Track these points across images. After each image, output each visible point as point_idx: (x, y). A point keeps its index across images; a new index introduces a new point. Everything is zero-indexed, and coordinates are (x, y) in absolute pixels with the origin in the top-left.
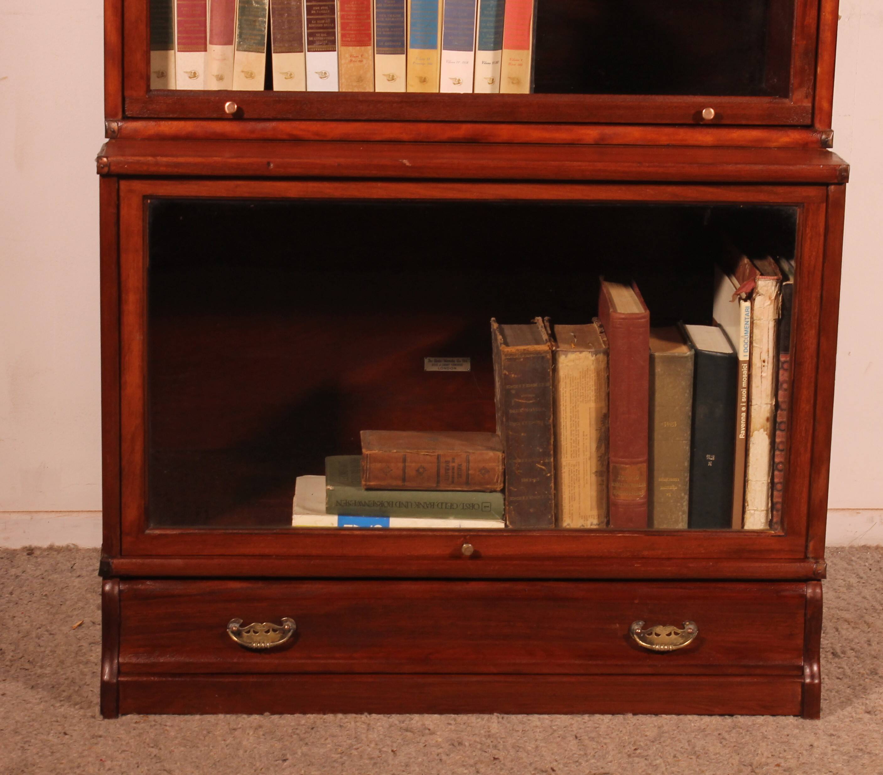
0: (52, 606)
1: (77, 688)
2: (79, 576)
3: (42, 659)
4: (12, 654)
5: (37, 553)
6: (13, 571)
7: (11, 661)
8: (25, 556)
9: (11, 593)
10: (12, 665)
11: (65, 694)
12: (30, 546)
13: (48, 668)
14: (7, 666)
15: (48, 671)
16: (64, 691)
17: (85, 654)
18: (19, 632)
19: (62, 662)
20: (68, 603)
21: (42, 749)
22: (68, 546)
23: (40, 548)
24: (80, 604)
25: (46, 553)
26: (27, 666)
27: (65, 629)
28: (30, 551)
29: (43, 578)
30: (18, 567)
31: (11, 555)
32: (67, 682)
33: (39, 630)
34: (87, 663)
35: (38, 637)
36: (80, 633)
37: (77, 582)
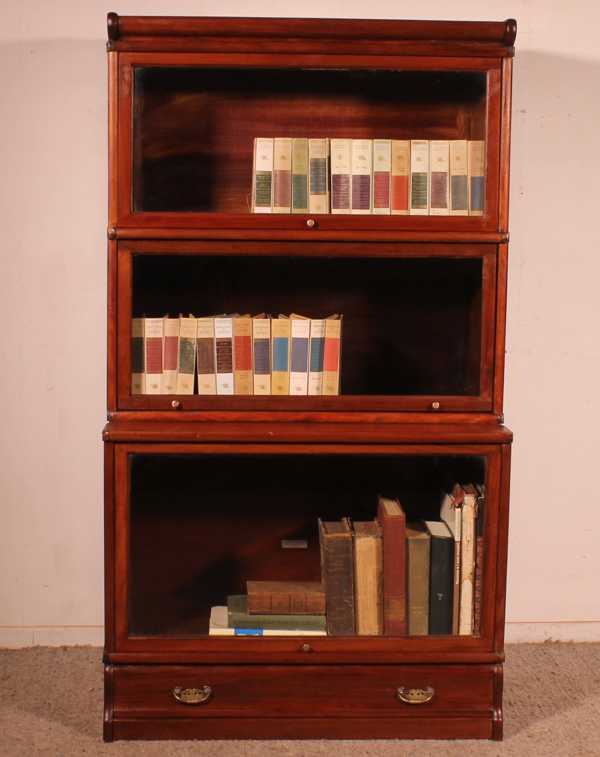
0: (77, 679)
1: (90, 726)
2: (92, 662)
3: (71, 709)
4: (55, 706)
5: (69, 649)
6: (55, 660)
7: (54, 710)
8: (62, 651)
9: (54, 672)
10: (54, 713)
11: (84, 728)
12: (65, 646)
13: (75, 714)
14: (52, 712)
15: (74, 715)
16: (83, 727)
17: (95, 706)
18: (58, 694)
19: (82, 711)
20: (85, 677)
22: (86, 645)
23: (70, 647)
24: (92, 678)
25: (73, 649)
26: (63, 713)
27: (84, 692)
28: (65, 648)
29: (72, 664)
30: (58, 657)
31: (54, 650)
32: (85, 722)
33: (70, 693)
34: (96, 711)
35: (69, 697)
36: (92, 694)
37: (90, 666)
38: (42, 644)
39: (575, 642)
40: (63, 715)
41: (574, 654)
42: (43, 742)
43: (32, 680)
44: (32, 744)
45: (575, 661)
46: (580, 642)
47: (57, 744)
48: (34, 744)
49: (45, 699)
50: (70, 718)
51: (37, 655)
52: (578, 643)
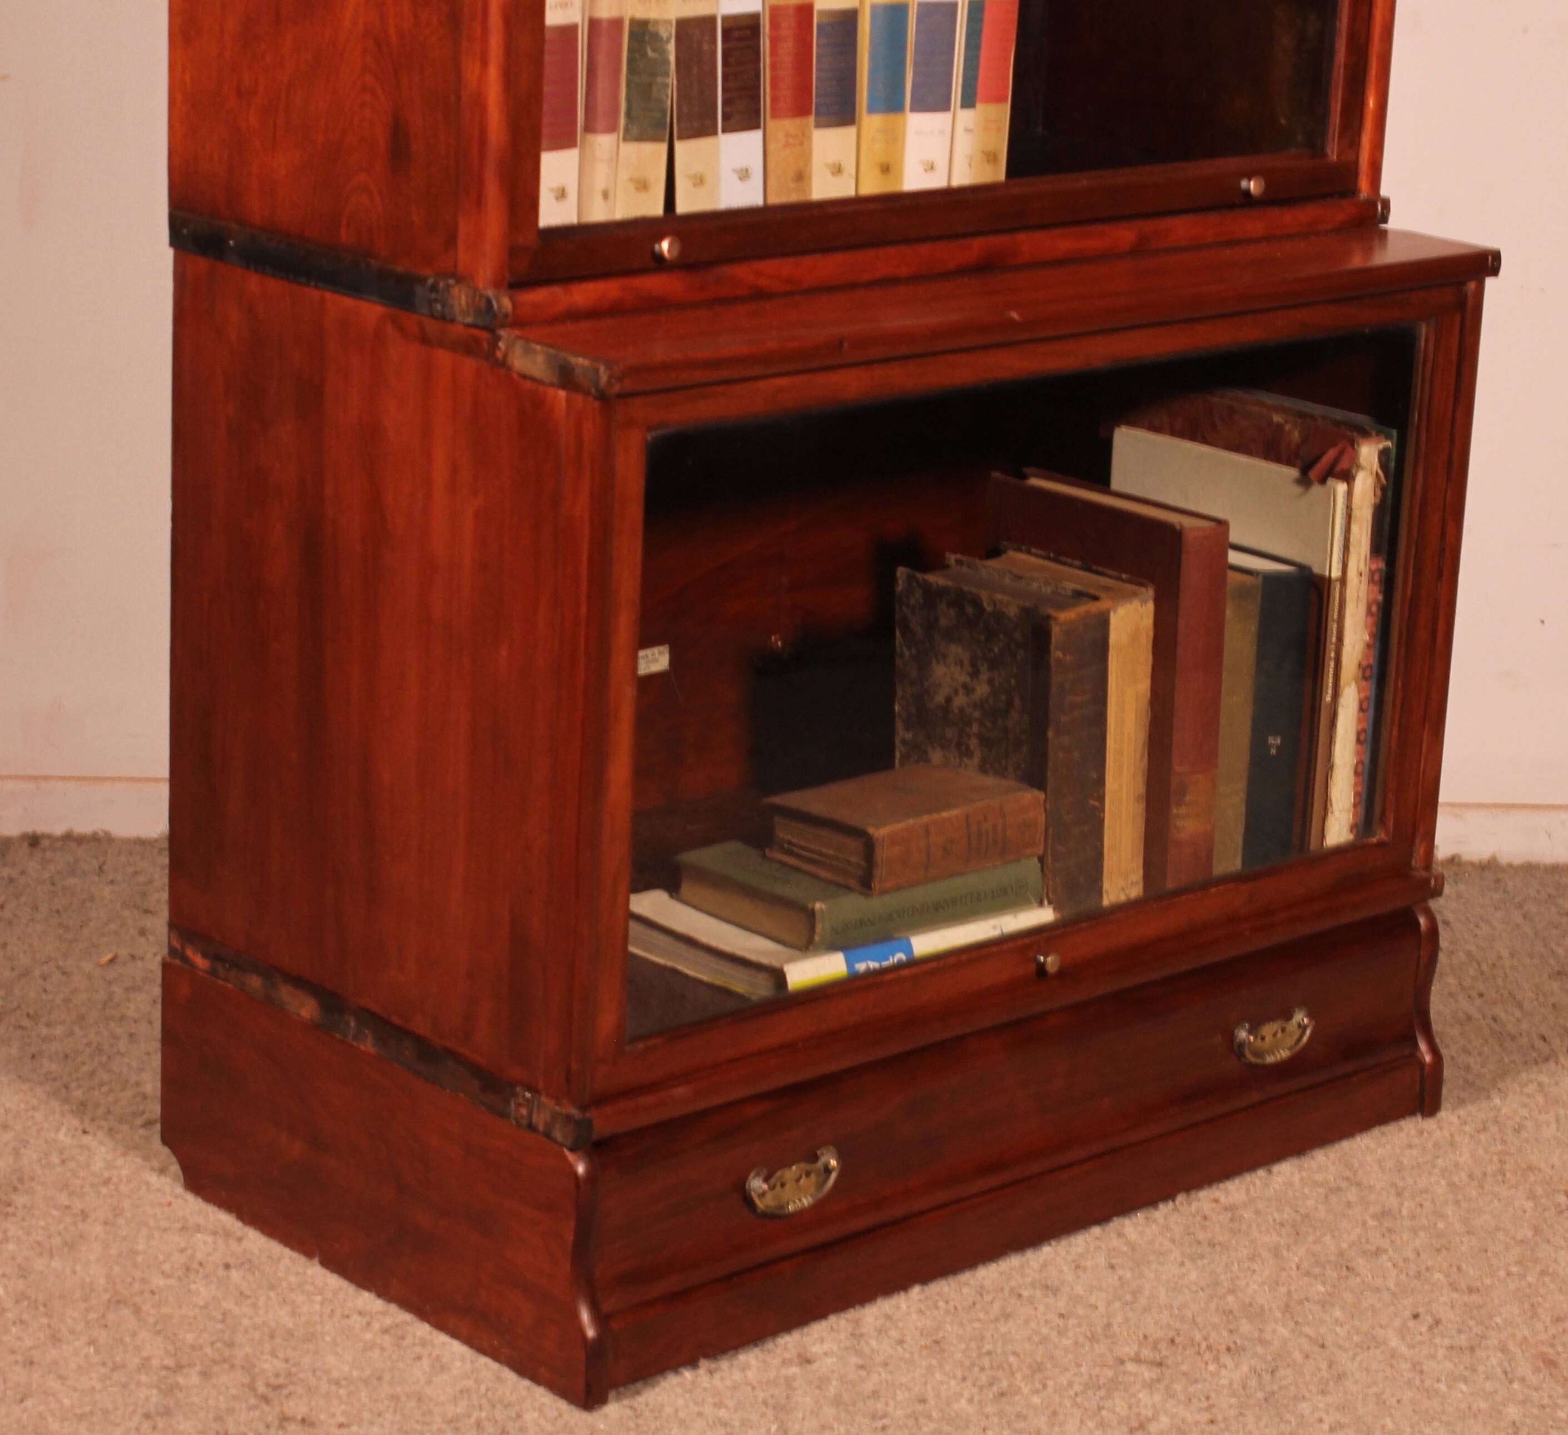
0: (67, 929)
1: (104, 1059)
2: (112, 882)
3: (50, 1013)
5: (45, 843)
6: (5, 872)
8: (24, 847)
9: (2, 907)
11: (85, 1069)
12: (34, 832)
13: (60, 1027)
15: (58, 1031)
16: (83, 1063)
18: (13, 969)
19: (82, 1018)
20: (94, 923)
21: (47, 1155)
22: (95, 833)
23: (50, 837)
24: (113, 927)
25: (59, 844)
27: (87, 966)
28: (34, 841)
29: (53, 884)
30: (14, 864)
31: (3, 846)
33: (46, 967)
34: (122, 1018)
35: (45, 978)
36: (111, 974)
37: (107, 892)
39: (1504, 860)
40: (24, 1028)
41: (1497, 896)
45: (1499, 914)
46: (1517, 861)
47: (8, 1111)
50: (48, 1039)
52: (1510, 866)
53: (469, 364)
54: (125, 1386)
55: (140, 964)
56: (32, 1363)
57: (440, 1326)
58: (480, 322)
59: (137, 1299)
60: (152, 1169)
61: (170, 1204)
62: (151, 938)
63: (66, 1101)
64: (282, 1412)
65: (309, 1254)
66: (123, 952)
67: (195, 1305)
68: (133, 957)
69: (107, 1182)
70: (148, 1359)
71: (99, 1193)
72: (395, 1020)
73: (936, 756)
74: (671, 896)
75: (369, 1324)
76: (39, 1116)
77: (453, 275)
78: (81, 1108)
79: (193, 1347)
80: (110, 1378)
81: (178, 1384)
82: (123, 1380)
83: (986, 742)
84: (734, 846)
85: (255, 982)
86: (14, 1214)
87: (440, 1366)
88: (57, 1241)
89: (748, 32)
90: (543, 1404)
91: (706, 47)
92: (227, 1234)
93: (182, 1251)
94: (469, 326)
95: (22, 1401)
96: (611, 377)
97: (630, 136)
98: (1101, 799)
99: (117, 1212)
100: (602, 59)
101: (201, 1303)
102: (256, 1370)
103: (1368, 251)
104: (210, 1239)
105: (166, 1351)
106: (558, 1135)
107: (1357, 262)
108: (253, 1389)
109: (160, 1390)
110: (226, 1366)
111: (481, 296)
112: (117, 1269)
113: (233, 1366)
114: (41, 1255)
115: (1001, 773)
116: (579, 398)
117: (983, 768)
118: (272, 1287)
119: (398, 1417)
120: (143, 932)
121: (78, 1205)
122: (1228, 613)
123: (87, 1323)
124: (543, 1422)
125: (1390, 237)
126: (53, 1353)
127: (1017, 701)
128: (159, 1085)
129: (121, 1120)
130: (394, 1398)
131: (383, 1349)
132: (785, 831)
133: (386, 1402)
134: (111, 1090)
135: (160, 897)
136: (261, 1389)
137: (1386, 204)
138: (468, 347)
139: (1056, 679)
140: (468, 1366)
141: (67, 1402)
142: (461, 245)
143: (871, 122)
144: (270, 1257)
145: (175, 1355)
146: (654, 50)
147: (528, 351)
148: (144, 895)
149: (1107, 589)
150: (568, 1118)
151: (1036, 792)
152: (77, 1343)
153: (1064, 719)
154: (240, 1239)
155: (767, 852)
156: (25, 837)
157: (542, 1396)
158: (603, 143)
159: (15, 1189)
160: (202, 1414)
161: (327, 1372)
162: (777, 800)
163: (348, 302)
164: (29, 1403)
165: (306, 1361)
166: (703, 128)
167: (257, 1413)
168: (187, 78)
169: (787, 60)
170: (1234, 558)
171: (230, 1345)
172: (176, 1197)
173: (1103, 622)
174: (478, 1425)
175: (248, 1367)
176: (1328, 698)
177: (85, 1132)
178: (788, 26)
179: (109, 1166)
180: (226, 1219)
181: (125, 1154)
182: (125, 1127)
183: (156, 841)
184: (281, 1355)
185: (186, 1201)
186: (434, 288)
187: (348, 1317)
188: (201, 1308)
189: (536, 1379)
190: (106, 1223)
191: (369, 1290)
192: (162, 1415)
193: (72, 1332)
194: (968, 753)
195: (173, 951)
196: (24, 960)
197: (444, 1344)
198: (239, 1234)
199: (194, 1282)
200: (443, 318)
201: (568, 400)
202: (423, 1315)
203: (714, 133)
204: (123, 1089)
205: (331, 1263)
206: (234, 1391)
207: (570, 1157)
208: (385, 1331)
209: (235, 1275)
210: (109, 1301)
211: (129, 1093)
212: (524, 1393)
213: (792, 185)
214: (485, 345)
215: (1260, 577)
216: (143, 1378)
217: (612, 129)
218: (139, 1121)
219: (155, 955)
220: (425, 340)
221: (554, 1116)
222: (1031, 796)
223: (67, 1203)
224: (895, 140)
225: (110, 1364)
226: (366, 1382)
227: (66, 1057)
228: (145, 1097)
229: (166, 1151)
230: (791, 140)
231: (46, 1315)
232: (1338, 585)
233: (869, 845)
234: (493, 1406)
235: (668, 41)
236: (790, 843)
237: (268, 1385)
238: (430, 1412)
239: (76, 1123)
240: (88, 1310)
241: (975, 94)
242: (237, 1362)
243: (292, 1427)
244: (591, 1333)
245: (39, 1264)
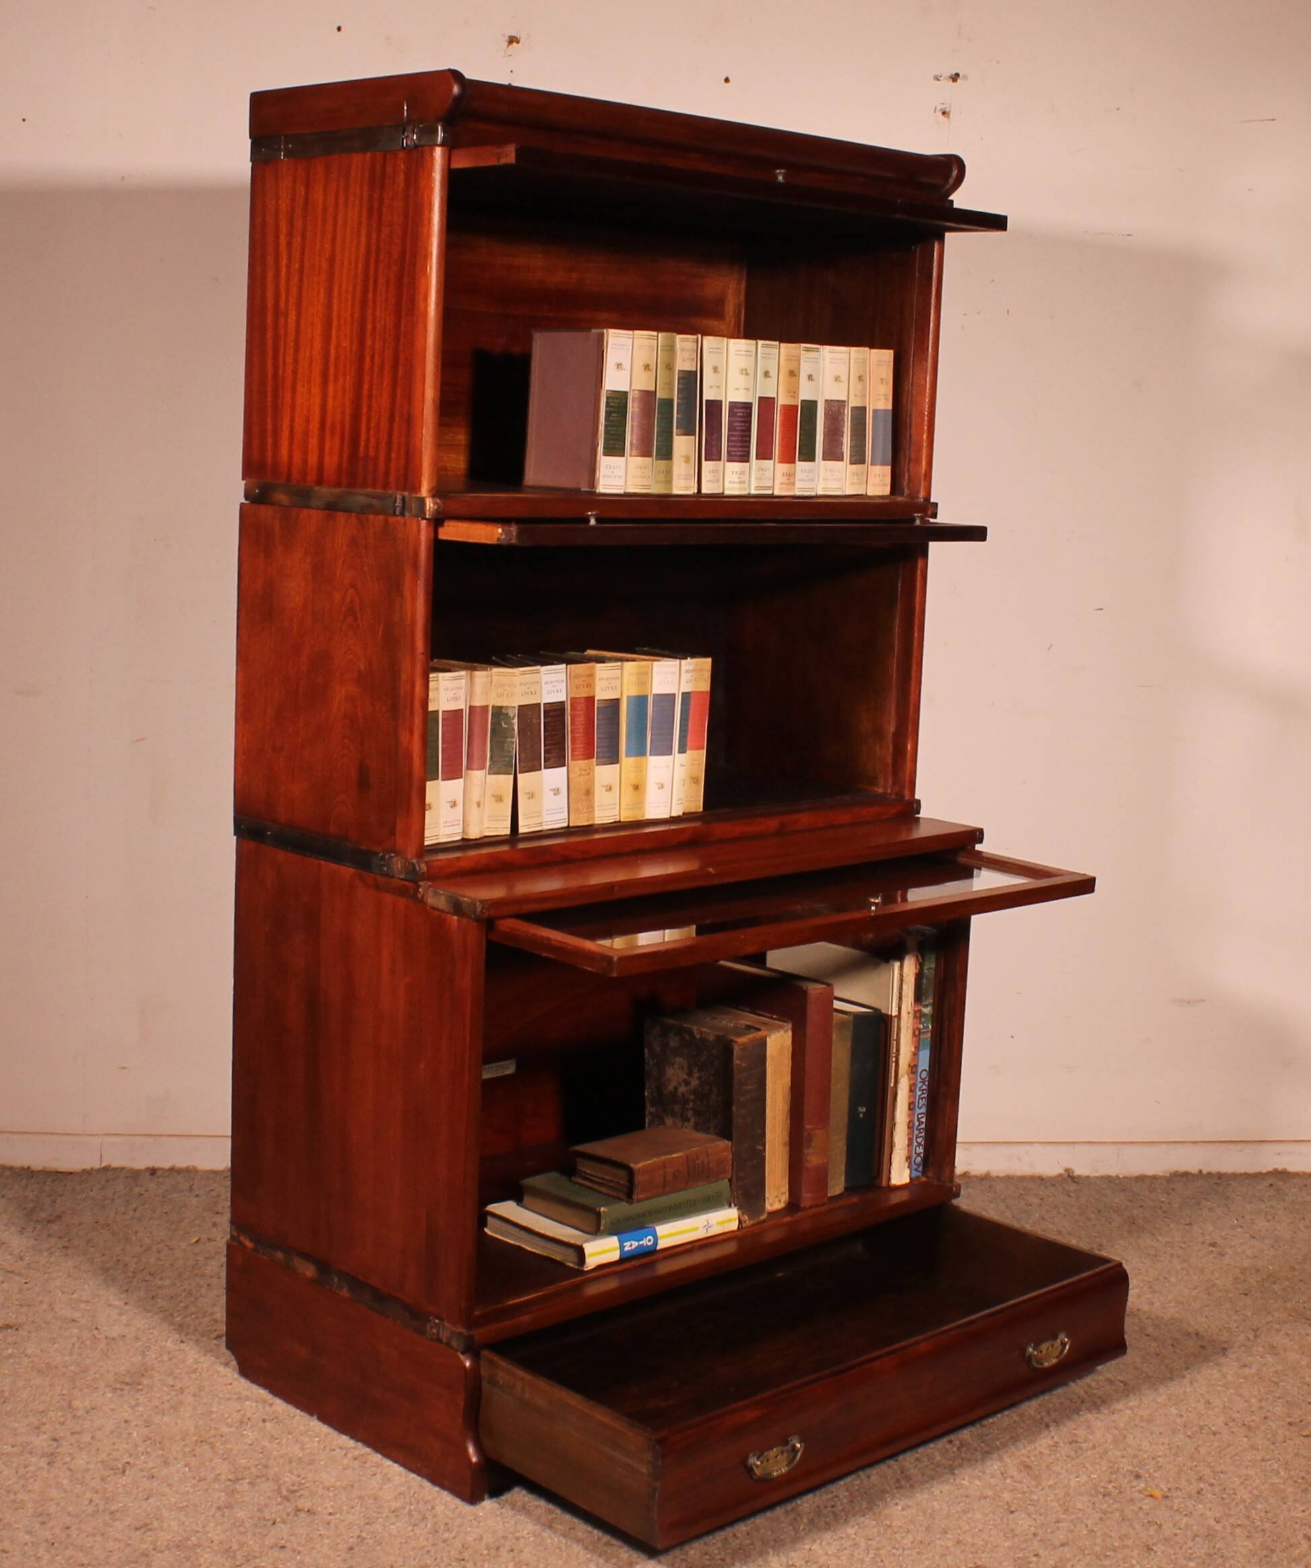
0: (172, 1223)
1: (193, 1299)
2: (197, 1196)
3: (162, 1272)
4: (134, 1266)
5: (159, 1173)
6: (137, 1190)
7: (134, 1273)
8: (147, 1176)
9: (135, 1210)
10: (134, 1277)
11: (182, 1305)
12: (153, 1167)
14: (129, 1277)
15: (167, 1282)
16: (181, 1302)
18: (141, 1246)
19: (180, 1275)
20: (187, 1220)
21: (160, 1355)
22: (188, 1168)
23: (162, 1169)
24: (197, 1222)
25: (167, 1174)
26: (148, 1278)
27: (183, 1245)
28: (153, 1171)
29: (164, 1197)
30: (141, 1186)
31: (135, 1175)
32: (184, 1294)
33: (160, 1245)
34: (203, 1275)
35: (159, 1252)
36: (197, 1249)
37: (194, 1201)
38: (115, 1164)
39: (994, 1174)
40: (147, 1281)
41: (990, 1195)
42: (114, 1326)
43: (97, 1223)
44: (96, 1328)
45: (992, 1206)
46: (1002, 1175)
47: (138, 1329)
48: (99, 1327)
49: (118, 1255)
50: (160, 1287)
51: (107, 1181)
52: (998, 1177)
53: (402, 902)
54: (206, 1490)
55: (213, 1243)
56: (153, 1477)
57: (387, 1455)
58: (409, 877)
59: (212, 1440)
60: (221, 1364)
61: (231, 1384)
62: (220, 1229)
63: (172, 1323)
64: (296, 1506)
65: (311, 1414)
66: (204, 1237)
67: (246, 1443)
68: (209, 1240)
69: (195, 1371)
70: (219, 1475)
71: (190, 1378)
72: (361, 1278)
73: (669, 1121)
74: (518, 1204)
75: (345, 1454)
76: (156, 1332)
77: (394, 852)
78: (180, 1328)
79: (245, 1468)
80: (198, 1486)
81: (236, 1489)
82: (205, 1487)
83: (697, 1113)
84: (555, 1175)
85: (280, 1255)
86: (142, 1390)
87: (387, 1479)
88: (167, 1406)
89: (558, 713)
90: (447, 1501)
91: (535, 721)
92: (264, 1402)
93: (239, 1411)
94: (401, 879)
95: (147, 1499)
96: (483, 908)
97: (493, 772)
98: (764, 1145)
99: (201, 1389)
100: (476, 729)
101: (250, 1442)
102: (281, 1482)
103: (910, 830)
104: (254, 1405)
105: (229, 1470)
106: (454, 1344)
107: (904, 837)
108: (280, 1493)
109: (227, 1494)
110: (264, 1479)
111: (409, 863)
112: (201, 1422)
113: (268, 1479)
114: (157, 1413)
115: (706, 1131)
116: (465, 921)
117: (697, 1128)
118: (290, 1433)
119: (363, 1510)
120: (215, 1225)
121: (179, 1385)
122: (834, 1037)
123: (184, 1453)
124: (447, 1512)
125: (921, 821)
126: (165, 1471)
127: (715, 1089)
128: (225, 1314)
129: (202, 1335)
130: (361, 1498)
131: (354, 1469)
132: (585, 1167)
133: (356, 1500)
134: (197, 1318)
135: (225, 1204)
136: (285, 1493)
137: (919, 802)
138: (403, 892)
139: (737, 1076)
140: (403, 1479)
141: (173, 1500)
142: (397, 835)
143: (627, 761)
144: (288, 1415)
145: (235, 1472)
146: (506, 724)
147: (436, 894)
148: (215, 1203)
149: (765, 1024)
150: (461, 1334)
151: (726, 1142)
152: (178, 1466)
153: (741, 1099)
154: (271, 1405)
155: (573, 1178)
156: (147, 1169)
157: (446, 1496)
158: (477, 775)
159: (143, 1375)
160: (251, 1507)
161: (322, 1482)
162: (579, 1148)
163: (334, 866)
164: (151, 1500)
165: (310, 1476)
166: (532, 766)
167: (282, 1507)
168: (245, 741)
169: (581, 728)
170: (837, 1005)
171: (266, 1467)
172: (235, 1380)
173: (763, 1044)
174: (410, 1513)
175: (276, 1480)
176: (892, 1085)
177: (182, 1342)
178: (581, 707)
179: (196, 1361)
180: (263, 1393)
181: (205, 1355)
182: (205, 1339)
183: (223, 1171)
184: (295, 1473)
185: (240, 1382)
186: (383, 858)
187: (334, 1450)
188: (250, 1445)
189: (443, 1487)
190: (194, 1395)
191: (346, 1435)
192: (227, 1508)
193: (176, 1459)
194: (688, 1120)
195: (232, 1236)
196: (147, 1241)
197: (389, 1466)
198: (271, 1401)
199: (245, 1430)
200: (387, 875)
201: (458, 921)
202: (377, 1449)
203: (540, 769)
204: (204, 1317)
205: (323, 1419)
206: (269, 1494)
207: (462, 1357)
208: (355, 1459)
209: (268, 1425)
210: (197, 1441)
211: (207, 1319)
212: (436, 1495)
213: (583, 797)
214: (412, 891)
215: (852, 1016)
216: (217, 1486)
217: (482, 768)
218: (213, 1336)
219: (222, 1238)
220: (377, 888)
221: (452, 1333)
222: (724, 1143)
223: (172, 1383)
224: (641, 770)
225: (197, 1478)
226: (344, 1488)
227: (172, 1298)
228: (216, 1321)
229: (228, 1353)
230: (583, 772)
231: (160, 1449)
232: (896, 1019)
233: (631, 1173)
234: (418, 1502)
235: (513, 718)
236: (585, 1172)
237: (288, 1491)
238: (381, 1506)
239: (177, 1336)
240: (185, 1446)
241: (686, 745)
242: (270, 1477)
243: (303, 1515)
244: (474, 1459)
245: (157, 1419)
